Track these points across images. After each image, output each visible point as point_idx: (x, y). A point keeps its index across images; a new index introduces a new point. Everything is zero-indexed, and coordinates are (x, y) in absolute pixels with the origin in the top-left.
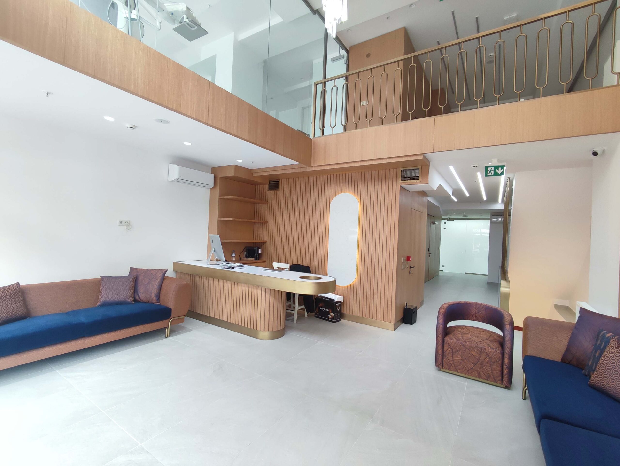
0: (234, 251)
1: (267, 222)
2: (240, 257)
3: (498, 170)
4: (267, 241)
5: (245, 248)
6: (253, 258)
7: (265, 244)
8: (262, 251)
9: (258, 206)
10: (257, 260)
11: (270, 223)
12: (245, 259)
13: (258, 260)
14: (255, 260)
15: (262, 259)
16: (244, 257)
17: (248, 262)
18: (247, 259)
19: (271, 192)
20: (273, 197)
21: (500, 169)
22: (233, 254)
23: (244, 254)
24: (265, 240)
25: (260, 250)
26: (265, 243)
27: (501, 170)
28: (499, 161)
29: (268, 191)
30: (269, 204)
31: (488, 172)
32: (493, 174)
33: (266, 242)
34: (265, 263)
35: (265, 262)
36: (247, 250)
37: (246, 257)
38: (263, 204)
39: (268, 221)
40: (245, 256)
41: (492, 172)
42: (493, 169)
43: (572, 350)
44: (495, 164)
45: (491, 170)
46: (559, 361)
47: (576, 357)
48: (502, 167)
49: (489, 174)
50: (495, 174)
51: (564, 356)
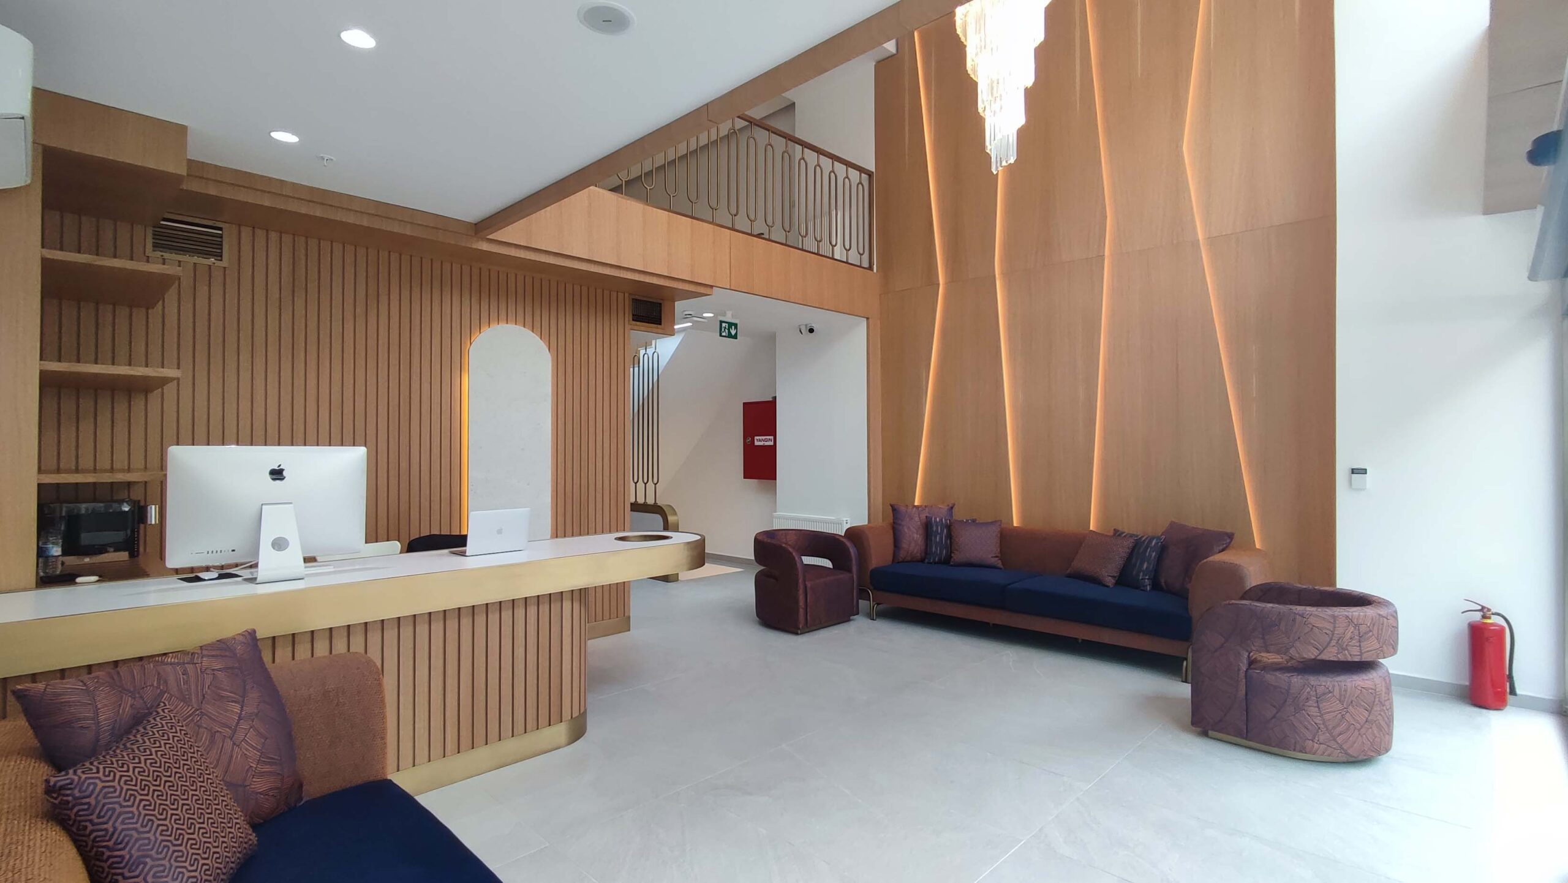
3: (732, 329)
21: (733, 327)
25: (154, 512)
27: (734, 329)
28: (732, 317)
31: (723, 330)
32: (727, 335)
41: (727, 331)
42: (727, 327)
43: (905, 545)
44: (729, 318)
45: (725, 328)
46: (893, 563)
47: (910, 552)
48: (736, 325)
49: (724, 334)
50: (730, 336)
51: (895, 555)
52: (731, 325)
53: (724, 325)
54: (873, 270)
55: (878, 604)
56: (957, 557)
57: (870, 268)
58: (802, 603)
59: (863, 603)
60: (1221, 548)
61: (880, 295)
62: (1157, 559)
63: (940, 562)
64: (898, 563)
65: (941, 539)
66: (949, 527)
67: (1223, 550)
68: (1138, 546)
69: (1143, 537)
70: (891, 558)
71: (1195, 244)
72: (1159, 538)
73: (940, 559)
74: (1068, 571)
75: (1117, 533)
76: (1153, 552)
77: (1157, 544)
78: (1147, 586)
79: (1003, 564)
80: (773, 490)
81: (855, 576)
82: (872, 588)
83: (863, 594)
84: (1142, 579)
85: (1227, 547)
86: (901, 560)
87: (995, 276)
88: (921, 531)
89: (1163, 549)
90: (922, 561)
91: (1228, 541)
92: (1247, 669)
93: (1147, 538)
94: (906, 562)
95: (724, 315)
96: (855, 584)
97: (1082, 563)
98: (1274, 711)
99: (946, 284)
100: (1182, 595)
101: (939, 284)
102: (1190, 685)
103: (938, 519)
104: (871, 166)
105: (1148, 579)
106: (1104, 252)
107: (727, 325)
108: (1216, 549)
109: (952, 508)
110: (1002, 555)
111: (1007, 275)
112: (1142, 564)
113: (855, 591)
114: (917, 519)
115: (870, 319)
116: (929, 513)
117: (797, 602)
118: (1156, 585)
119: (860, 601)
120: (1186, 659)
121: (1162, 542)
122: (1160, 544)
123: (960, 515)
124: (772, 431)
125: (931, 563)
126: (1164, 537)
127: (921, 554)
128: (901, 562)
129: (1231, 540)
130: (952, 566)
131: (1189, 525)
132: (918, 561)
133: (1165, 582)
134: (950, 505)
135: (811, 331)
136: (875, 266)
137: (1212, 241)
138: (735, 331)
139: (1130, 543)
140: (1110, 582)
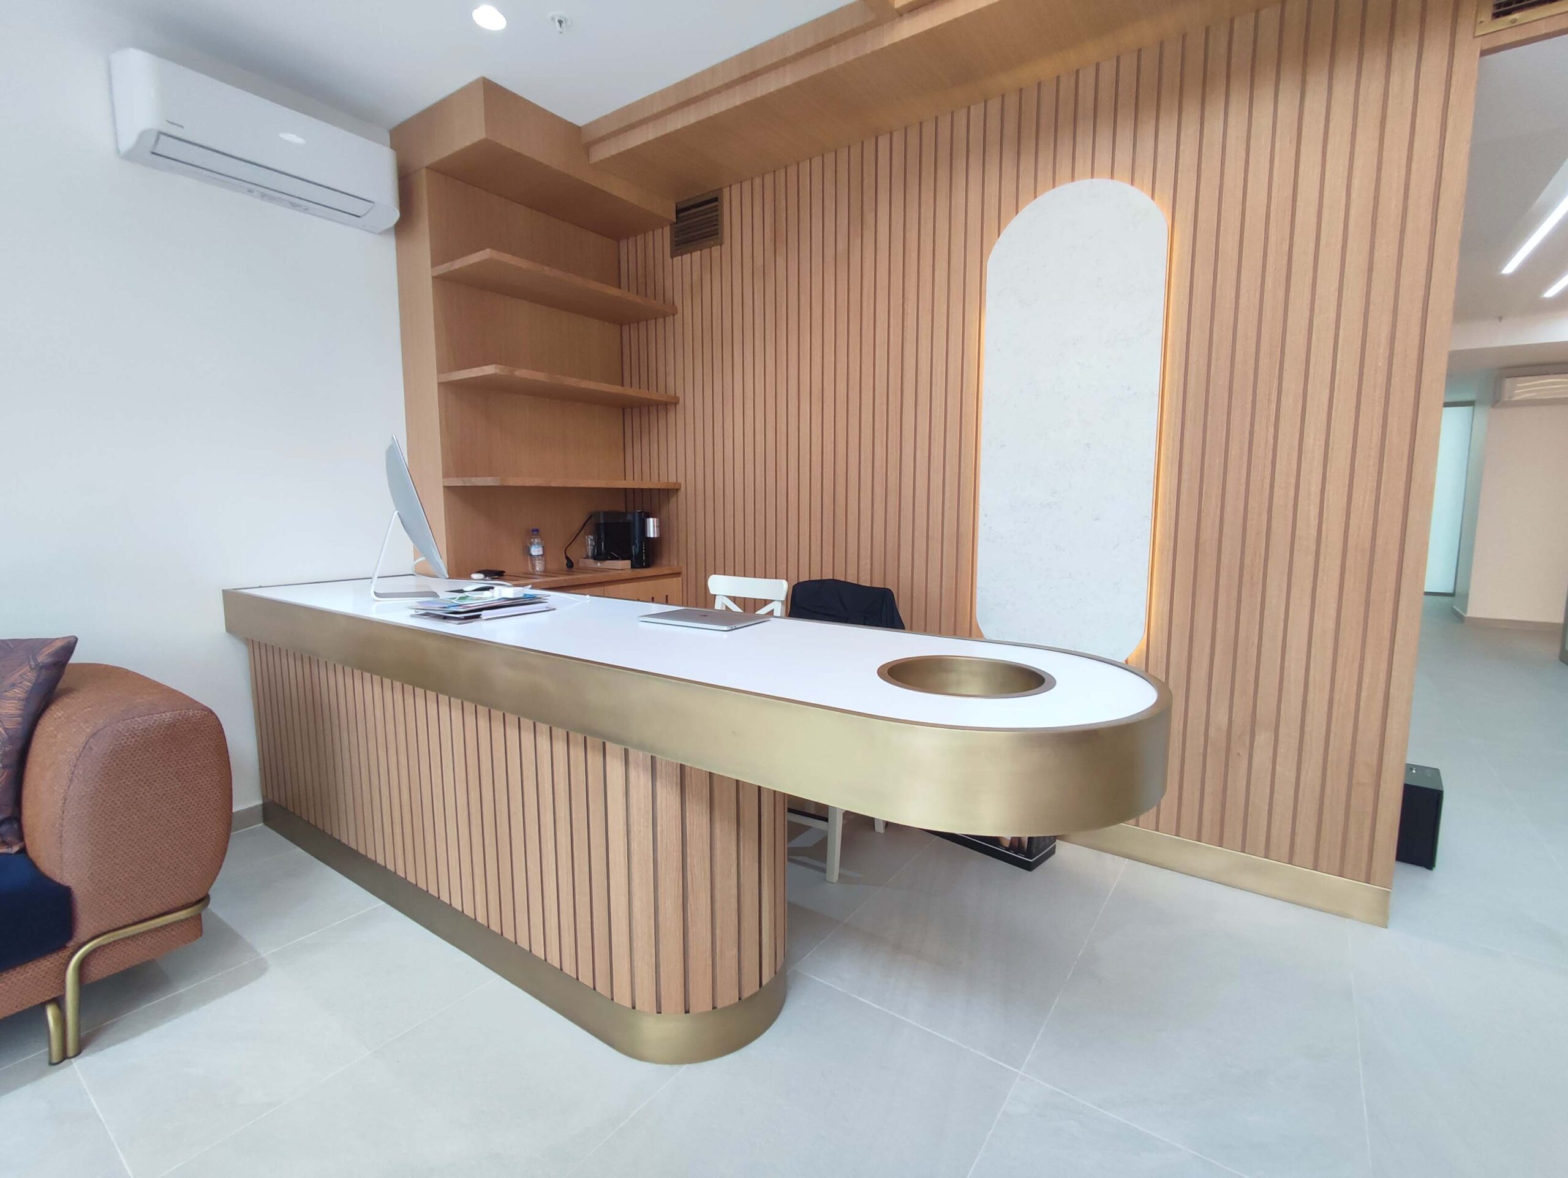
0: (537, 531)
1: (675, 403)
2: (567, 558)
4: (680, 484)
5: (589, 518)
6: (623, 559)
7: (673, 500)
8: (661, 527)
9: (634, 334)
10: (642, 567)
11: (689, 404)
12: (591, 563)
13: (648, 566)
14: (633, 567)
15: (665, 561)
16: (587, 557)
17: (600, 577)
18: (599, 564)
19: (687, 257)
20: (696, 277)
22: (532, 544)
23: (585, 545)
24: (673, 479)
25: (652, 525)
26: (668, 493)
29: (672, 258)
30: (678, 316)
33: (677, 490)
34: (680, 578)
35: (678, 574)
36: (598, 525)
37: (598, 556)
38: (656, 319)
39: (680, 394)
40: (590, 554)
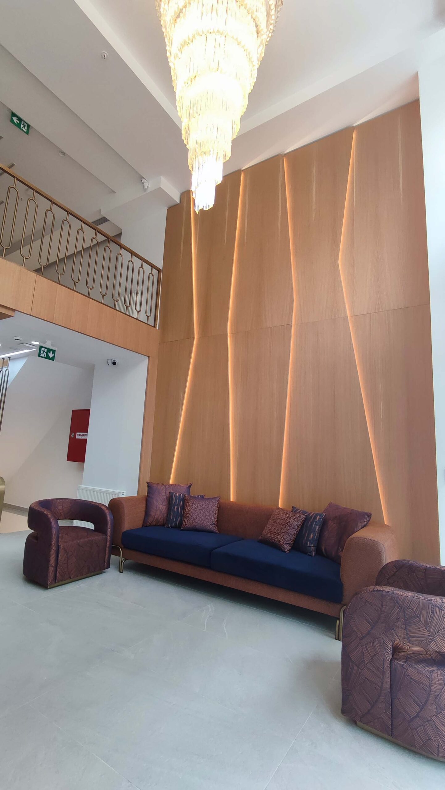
3: (50, 353)
21: (51, 352)
27: (52, 354)
28: (52, 345)
31: (42, 352)
32: (45, 357)
41: (45, 354)
42: (46, 351)
43: (152, 514)
44: (48, 345)
45: (44, 351)
46: (142, 527)
47: (155, 518)
48: (54, 352)
49: (42, 355)
50: (47, 357)
51: (145, 521)
52: (49, 350)
53: (43, 349)
54: (156, 328)
55: (126, 559)
56: (187, 524)
57: (155, 326)
58: (52, 562)
59: (114, 558)
60: (363, 525)
61: (159, 344)
62: (319, 531)
63: (175, 527)
64: (147, 526)
65: (178, 509)
66: (184, 500)
67: (365, 526)
68: (307, 520)
69: (311, 513)
70: (141, 522)
71: (345, 319)
72: (321, 515)
73: (175, 524)
74: (260, 538)
75: (294, 510)
76: (317, 525)
77: (320, 519)
78: (312, 552)
79: (218, 530)
80: (82, 469)
81: (109, 538)
82: (122, 546)
83: (114, 550)
84: (309, 546)
85: (367, 524)
86: (148, 524)
87: (227, 334)
88: (165, 503)
89: (324, 524)
90: (164, 525)
91: (368, 519)
92: (391, 660)
93: (313, 514)
94: (152, 526)
95: (45, 343)
96: (108, 543)
97: (269, 532)
98: (417, 709)
99: (200, 339)
100: (336, 561)
101: (194, 338)
102: (341, 642)
103: (177, 494)
104: (161, 267)
105: (313, 547)
106: (291, 322)
107: (46, 350)
108: (360, 525)
109: (190, 486)
110: (219, 522)
111: (235, 334)
112: (309, 535)
113: (107, 549)
114: (164, 494)
115: (150, 358)
116: (173, 490)
117: (48, 561)
118: (318, 551)
119: (111, 555)
120: (339, 619)
121: (323, 518)
122: (322, 519)
123: (195, 491)
124: (85, 429)
125: (169, 528)
126: (324, 514)
127: (163, 520)
128: (148, 526)
129: (370, 519)
130: (181, 530)
131: (342, 506)
132: (160, 526)
133: (325, 549)
134: (189, 485)
135: (114, 363)
136: (158, 326)
137: (355, 317)
138: (53, 355)
139: (301, 518)
140: (287, 548)
